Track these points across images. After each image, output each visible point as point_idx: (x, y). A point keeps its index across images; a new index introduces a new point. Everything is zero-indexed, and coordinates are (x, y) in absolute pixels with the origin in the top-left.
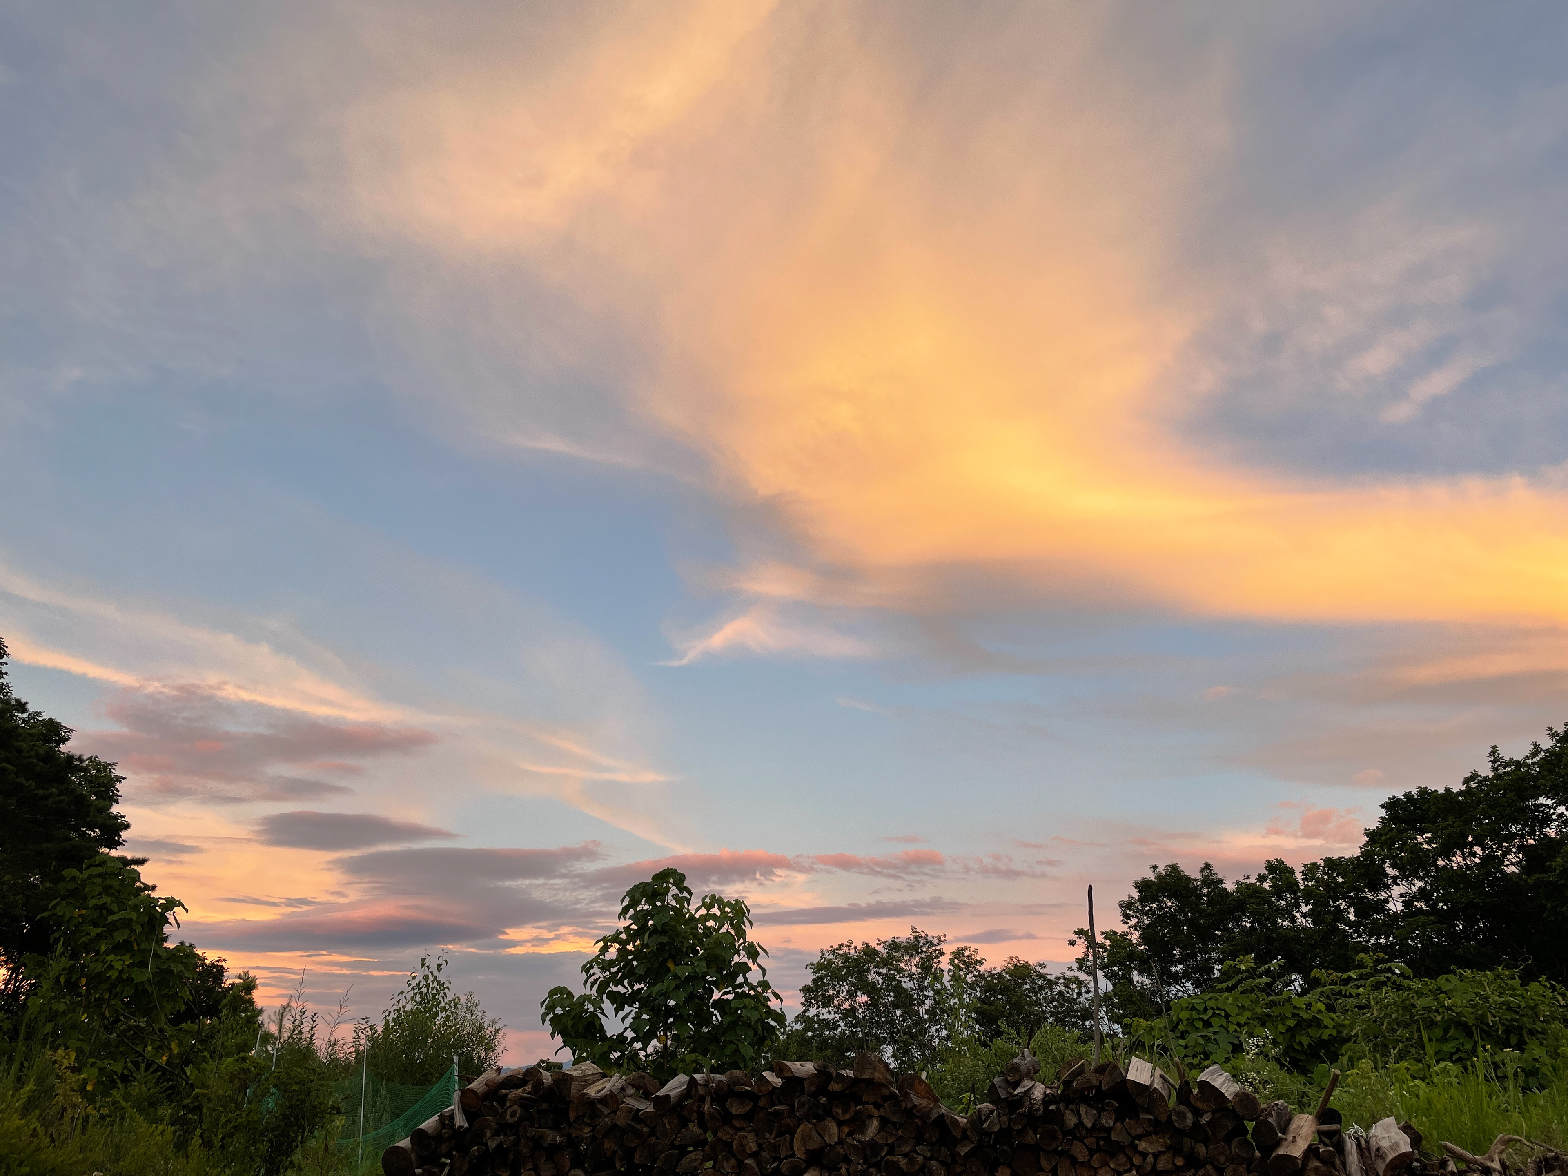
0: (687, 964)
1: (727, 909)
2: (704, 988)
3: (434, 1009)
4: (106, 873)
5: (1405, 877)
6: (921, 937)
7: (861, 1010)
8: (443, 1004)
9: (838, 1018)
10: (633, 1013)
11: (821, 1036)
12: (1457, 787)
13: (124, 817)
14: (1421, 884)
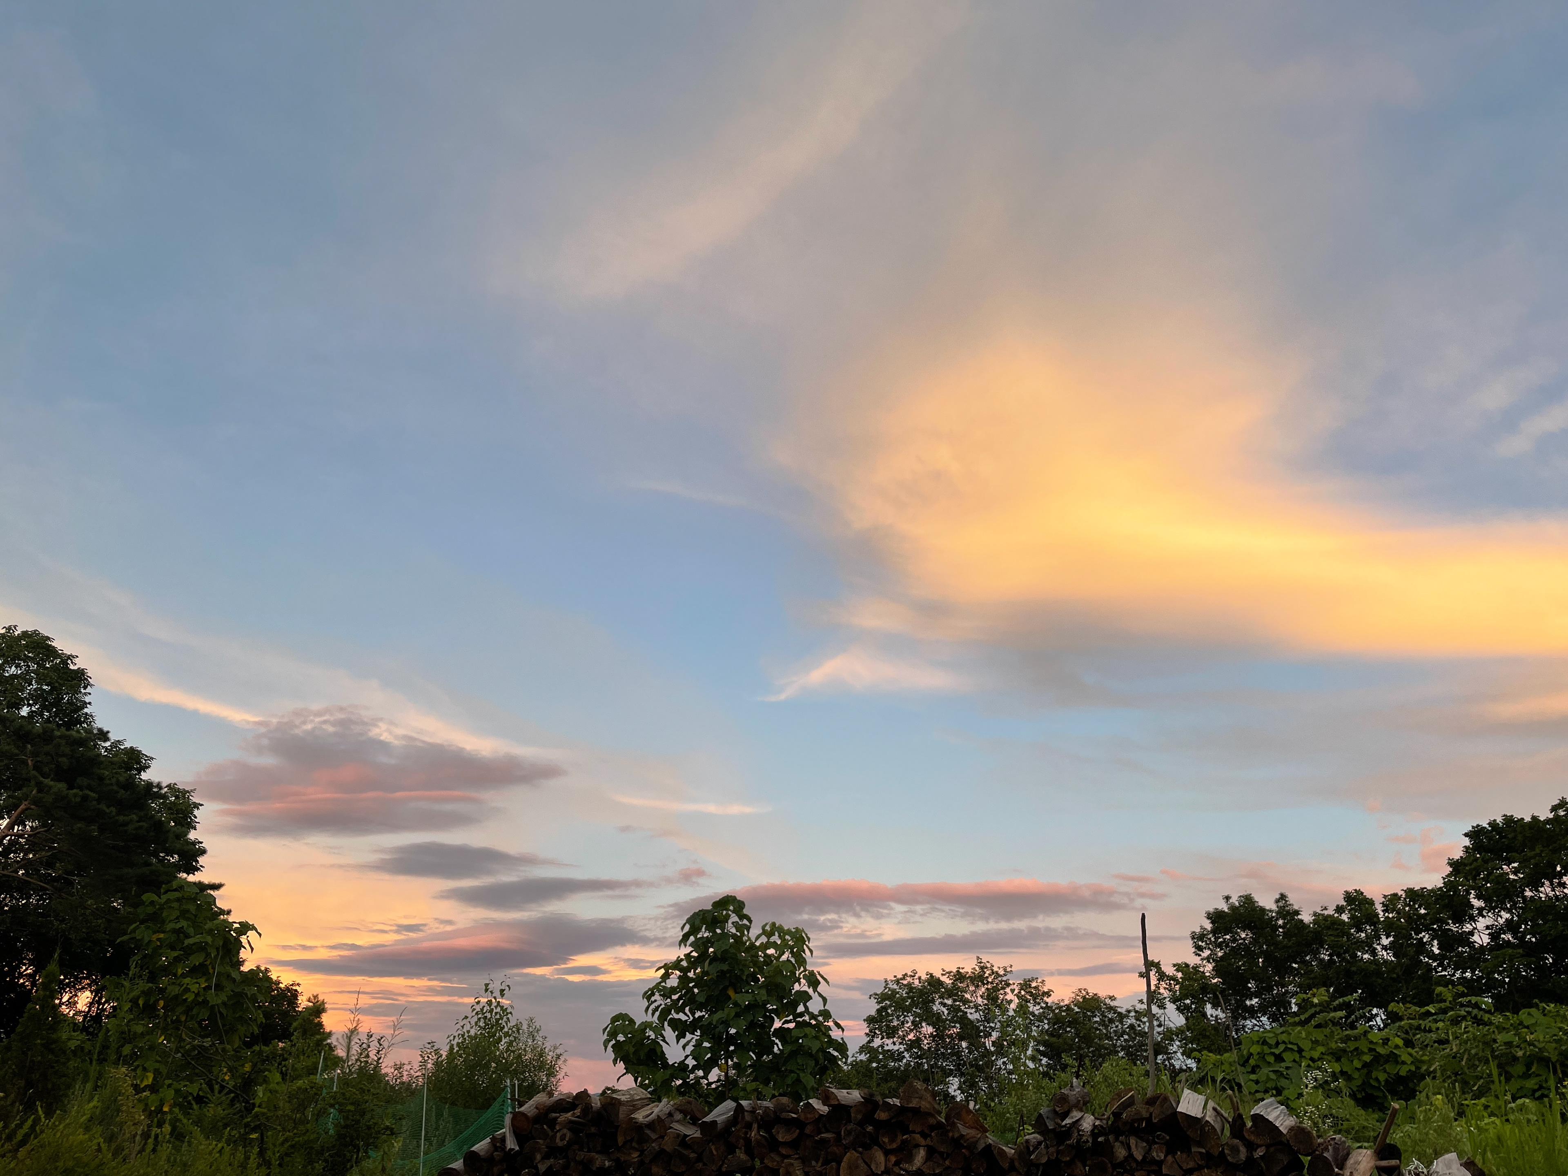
0: (747, 992)
1: (787, 937)
2: (765, 1016)
3: (498, 1034)
4: (183, 898)
5: (1491, 909)
6: (987, 968)
7: (926, 1041)
8: (506, 1029)
9: (902, 1050)
10: (694, 1040)
11: (886, 1067)
12: (1545, 814)
13: (201, 843)
14: (1508, 916)
